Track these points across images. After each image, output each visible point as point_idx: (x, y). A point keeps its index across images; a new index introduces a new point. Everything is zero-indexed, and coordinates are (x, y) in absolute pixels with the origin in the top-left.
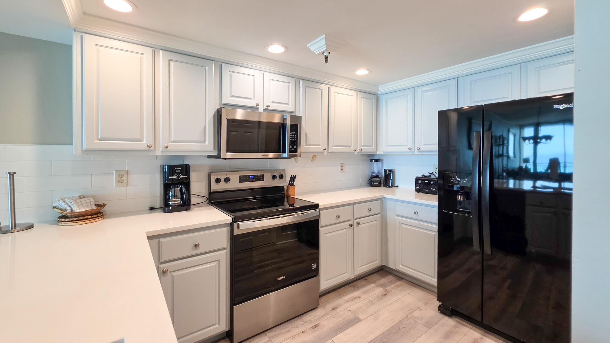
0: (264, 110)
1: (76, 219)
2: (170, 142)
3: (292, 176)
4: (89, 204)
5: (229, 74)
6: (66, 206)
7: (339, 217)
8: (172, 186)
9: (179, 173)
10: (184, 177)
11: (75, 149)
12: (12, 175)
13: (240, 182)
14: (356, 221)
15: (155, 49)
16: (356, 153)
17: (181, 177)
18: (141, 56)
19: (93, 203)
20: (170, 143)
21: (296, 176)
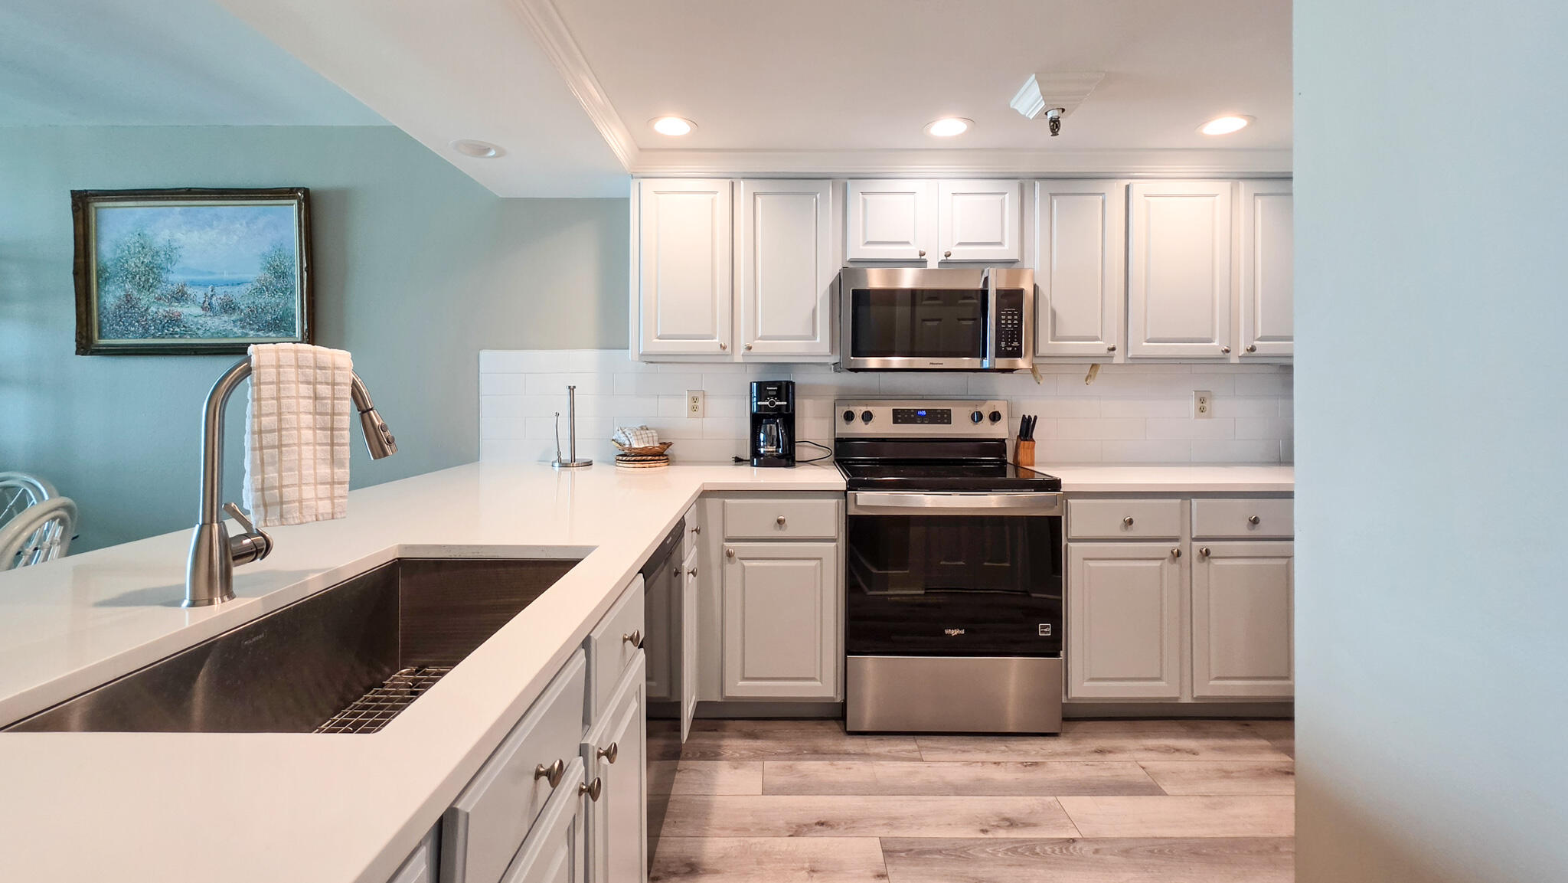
0: (939, 263)
1: (633, 459)
2: (755, 339)
3: (1024, 416)
4: (651, 439)
5: (861, 199)
6: (625, 438)
7: (1131, 522)
8: (764, 420)
9: (774, 396)
10: (782, 403)
11: (632, 354)
12: (572, 389)
13: (895, 421)
14: (1197, 546)
15: (732, 180)
16: (1234, 360)
17: (777, 403)
18: (712, 196)
19: (656, 438)
20: (756, 341)
21: (1036, 417)
